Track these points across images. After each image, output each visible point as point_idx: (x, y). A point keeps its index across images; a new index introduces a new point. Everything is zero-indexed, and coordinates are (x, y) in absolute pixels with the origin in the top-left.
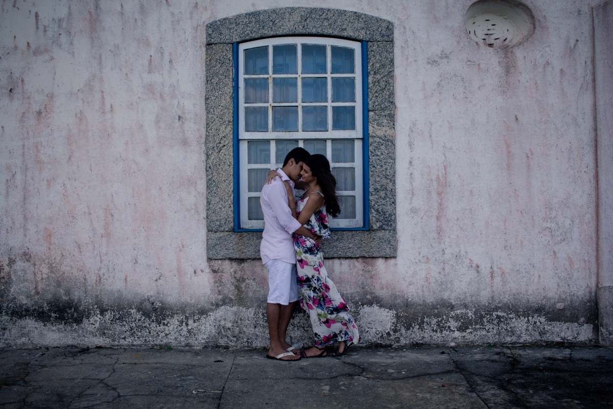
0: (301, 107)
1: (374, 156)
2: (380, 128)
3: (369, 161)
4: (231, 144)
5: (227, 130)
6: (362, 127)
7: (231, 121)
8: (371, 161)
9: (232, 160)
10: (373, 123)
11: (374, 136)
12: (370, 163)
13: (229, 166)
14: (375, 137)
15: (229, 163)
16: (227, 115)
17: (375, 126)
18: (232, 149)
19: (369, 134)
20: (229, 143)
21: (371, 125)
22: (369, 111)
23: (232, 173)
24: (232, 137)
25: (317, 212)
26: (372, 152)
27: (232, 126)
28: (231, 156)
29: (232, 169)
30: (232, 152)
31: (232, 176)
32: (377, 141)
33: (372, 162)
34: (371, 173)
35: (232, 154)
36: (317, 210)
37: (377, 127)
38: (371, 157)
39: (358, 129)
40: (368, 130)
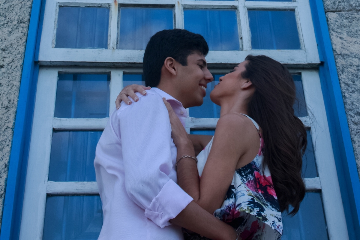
0: (181, 8)
1: (353, 92)
2: (355, 40)
3: (345, 103)
4: (18, 63)
5: (13, 37)
6: (315, 43)
7: (26, 20)
8: (349, 101)
9: (14, 97)
10: (339, 31)
11: (346, 55)
12: (348, 107)
13: (7, 107)
14: (348, 56)
15: (6, 103)
16: (17, 9)
17: (345, 36)
18: (19, 73)
19: (334, 51)
20: (13, 61)
21: (335, 34)
22: (326, 12)
23: (11, 125)
24: (22, 49)
25: (245, 168)
26: (347, 85)
27: (25, 30)
28: (14, 88)
29: (13, 115)
30: (18, 78)
31: (10, 131)
32: (354, 63)
33: (352, 104)
34: (353, 127)
35: (17, 83)
36: (244, 163)
37: (350, 39)
38: (346, 95)
39: (306, 47)
40: (332, 44)
